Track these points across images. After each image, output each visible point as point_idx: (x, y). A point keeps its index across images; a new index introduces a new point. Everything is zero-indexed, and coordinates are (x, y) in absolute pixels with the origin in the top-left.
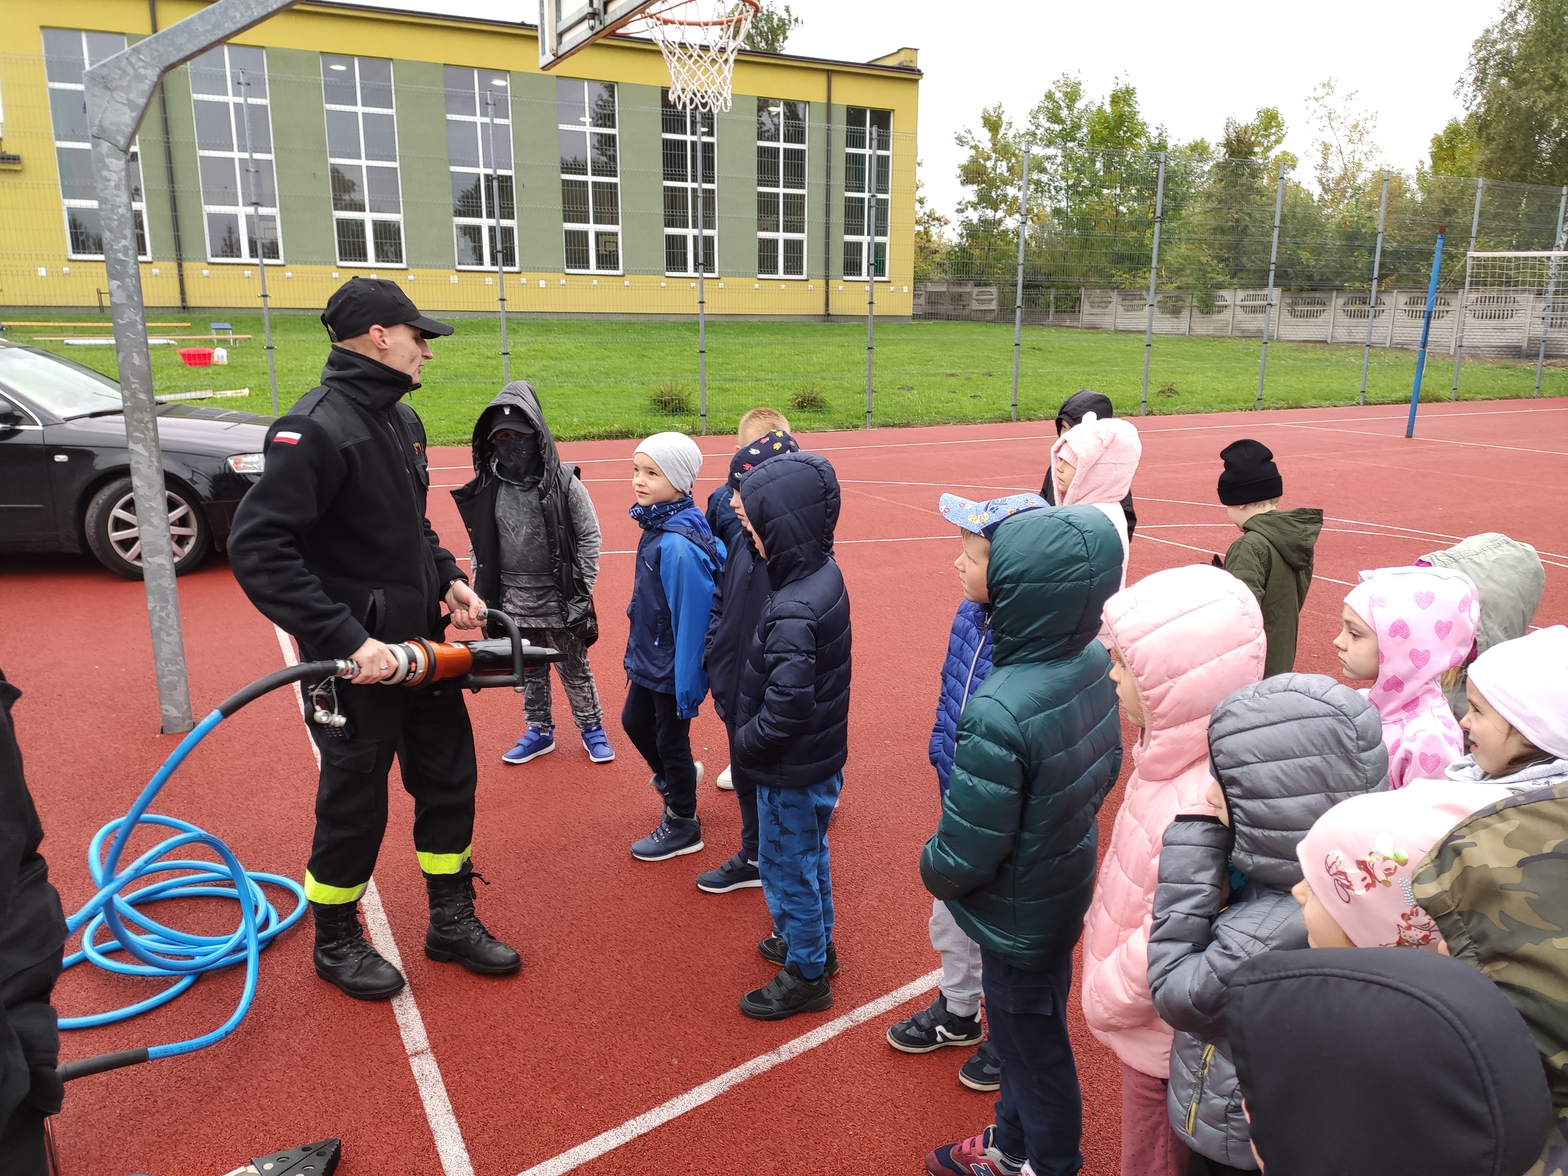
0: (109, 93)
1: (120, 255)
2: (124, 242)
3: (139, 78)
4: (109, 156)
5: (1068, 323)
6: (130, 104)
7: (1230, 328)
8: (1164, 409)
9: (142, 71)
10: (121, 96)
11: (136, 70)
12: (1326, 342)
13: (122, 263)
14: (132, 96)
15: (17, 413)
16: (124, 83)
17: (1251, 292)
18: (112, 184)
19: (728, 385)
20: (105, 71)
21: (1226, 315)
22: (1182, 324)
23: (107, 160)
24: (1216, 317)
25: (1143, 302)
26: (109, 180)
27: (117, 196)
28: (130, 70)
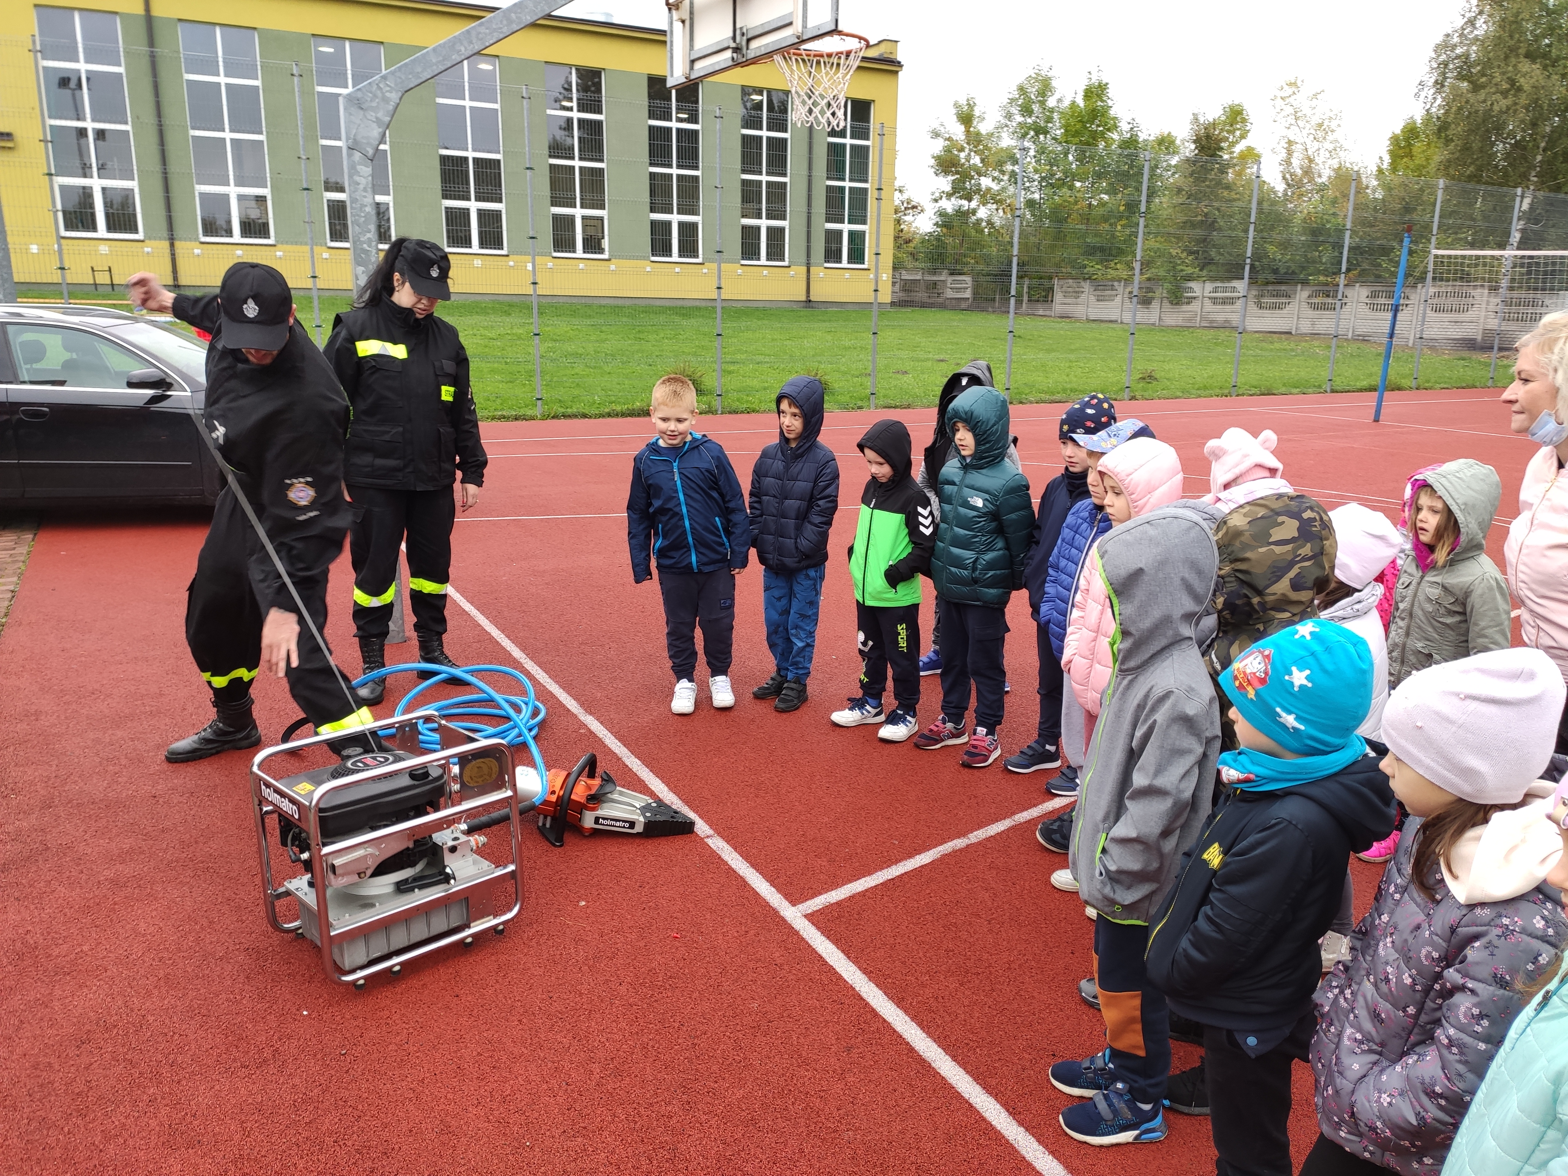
0: (361, 112)
1: (365, 246)
2: (369, 235)
3: (386, 100)
4: (360, 164)
5: (1041, 312)
6: (378, 121)
7: (1198, 319)
8: (1146, 394)
9: (388, 94)
10: (371, 115)
11: (383, 93)
12: (1290, 333)
13: (366, 252)
14: (380, 115)
15: (168, 380)
16: (374, 104)
17: (1219, 285)
18: (361, 187)
20: (359, 95)
21: (1195, 306)
22: (1152, 315)
23: (359, 167)
24: (1185, 308)
25: (1114, 292)
26: (358, 184)
27: (365, 197)
28: (379, 93)
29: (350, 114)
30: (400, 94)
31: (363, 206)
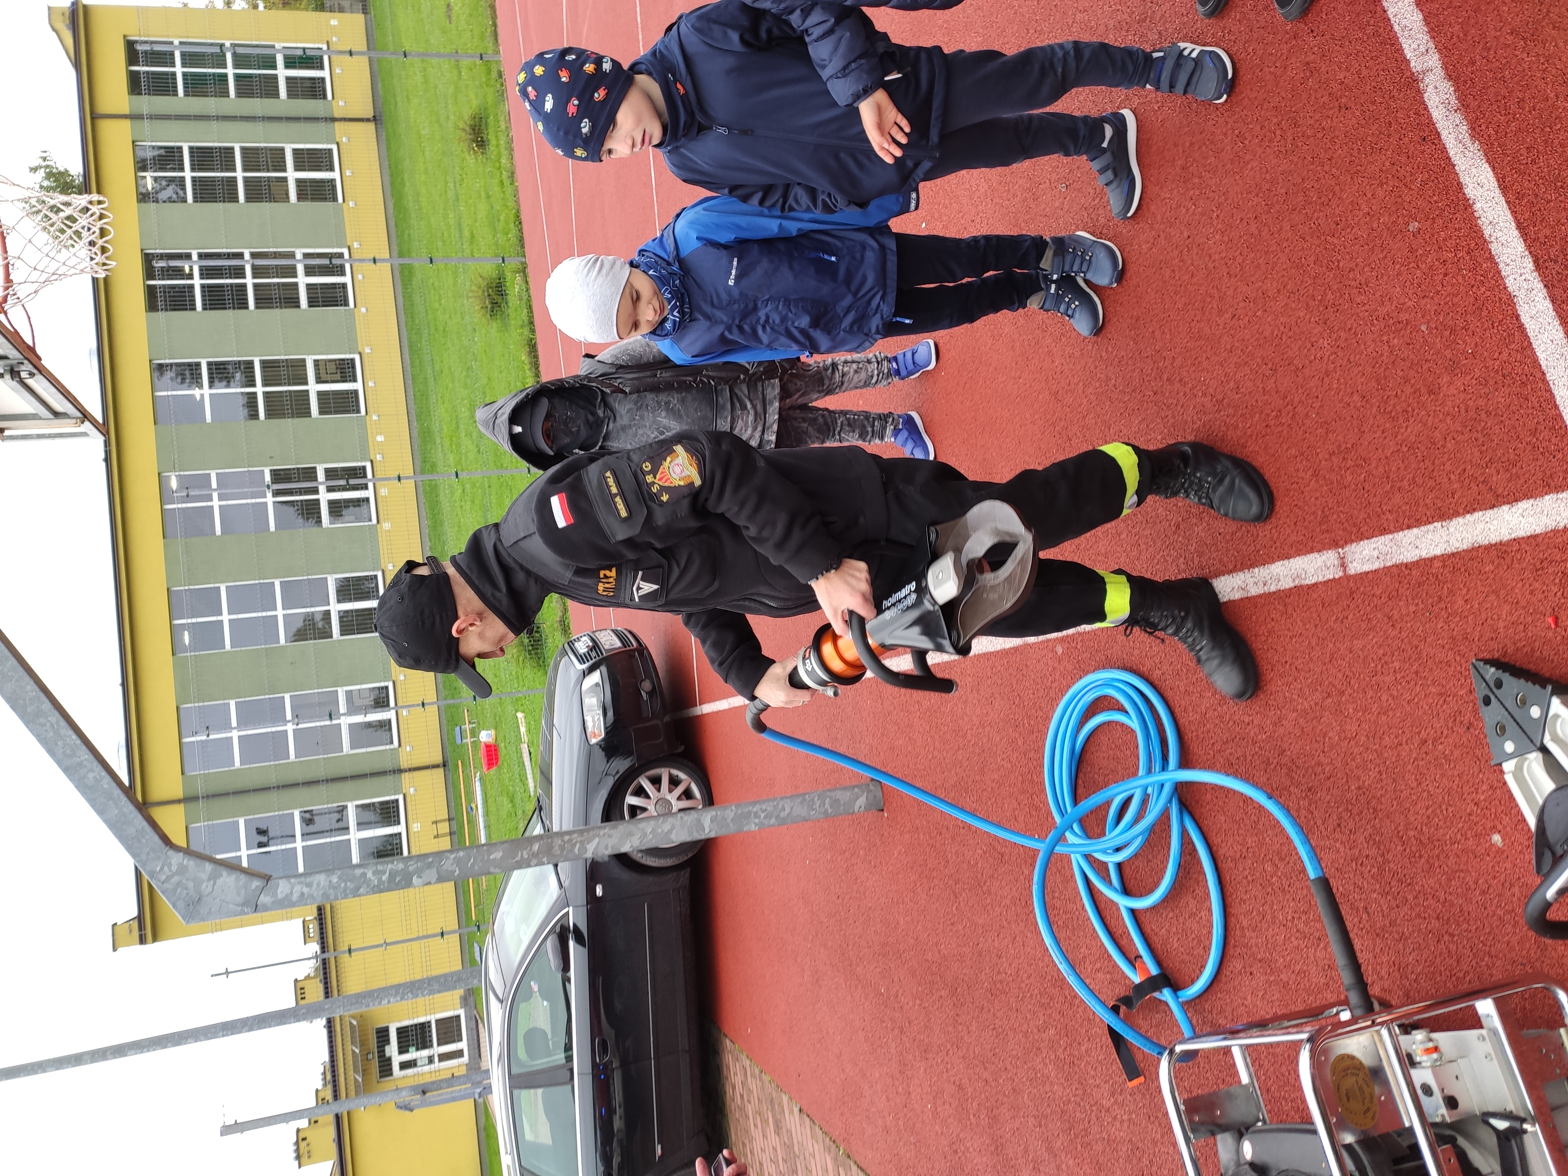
0: (205, 898)
1: (384, 878)
2: (370, 875)
3: (182, 870)
4: (275, 894)
6: (213, 877)
9: (174, 868)
10: (206, 887)
11: (174, 874)
13: (393, 875)
14: (204, 876)
15: (558, 929)
16: (191, 885)
18: (306, 890)
19: (467, 234)
20: (181, 904)
23: (281, 895)
26: (302, 894)
27: (318, 884)
28: (175, 879)
29: (209, 912)
30: (171, 853)
31: (331, 885)
